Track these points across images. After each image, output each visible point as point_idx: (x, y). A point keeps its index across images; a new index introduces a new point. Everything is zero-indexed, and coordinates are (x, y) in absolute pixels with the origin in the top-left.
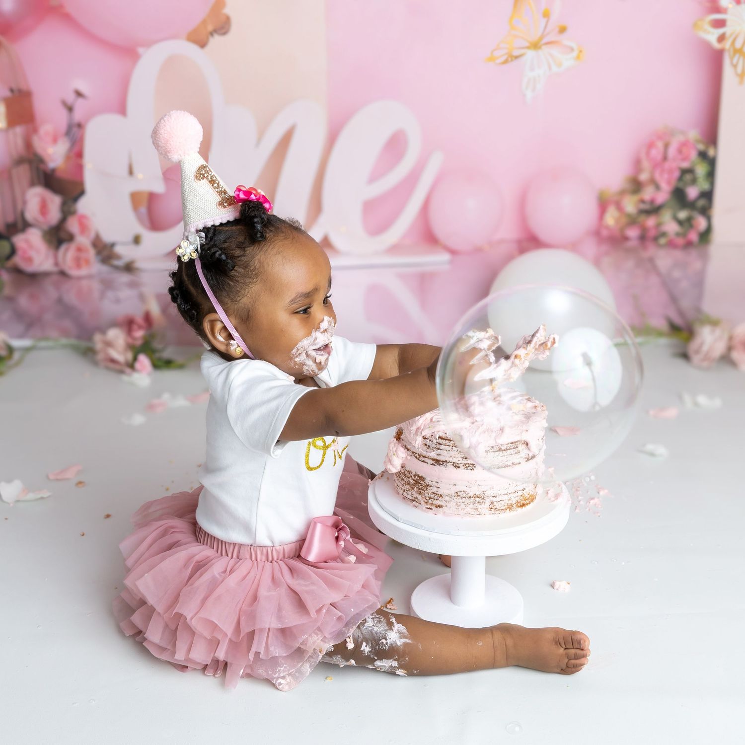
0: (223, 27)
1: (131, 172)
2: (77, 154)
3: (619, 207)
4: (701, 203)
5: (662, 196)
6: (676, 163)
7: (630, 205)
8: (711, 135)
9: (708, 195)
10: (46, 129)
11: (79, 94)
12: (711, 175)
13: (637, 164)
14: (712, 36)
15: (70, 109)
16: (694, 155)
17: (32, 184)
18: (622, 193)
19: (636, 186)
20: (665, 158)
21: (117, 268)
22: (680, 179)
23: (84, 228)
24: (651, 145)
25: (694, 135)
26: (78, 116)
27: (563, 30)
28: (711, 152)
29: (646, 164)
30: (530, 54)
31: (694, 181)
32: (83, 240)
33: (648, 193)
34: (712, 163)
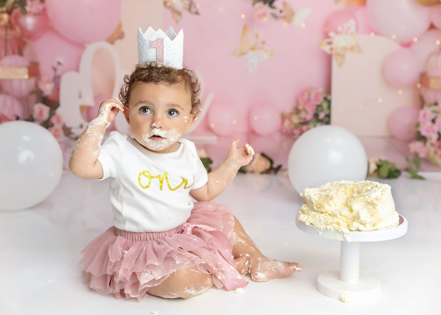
0: (121, 36)
1: (80, 96)
2: (57, 89)
3: (290, 120)
4: (326, 120)
5: (309, 116)
6: (315, 103)
7: (296, 120)
8: (328, 90)
9: (328, 116)
10: (44, 78)
11: (59, 63)
12: (329, 107)
13: (297, 102)
14: (327, 49)
15: (55, 69)
16: (321, 99)
17: (37, 102)
18: (292, 114)
19: (297, 111)
20: (309, 100)
21: (72, 139)
22: (317, 109)
23: (59, 121)
24: (302, 94)
25: (321, 90)
26: (59, 72)
27: (264, 43)
28: (329, 97)
29: (301, 102)
30: (251, 53)
31: (322, 110)
32: (58, 126)
33: (303, 115)
34: (329, 102)
